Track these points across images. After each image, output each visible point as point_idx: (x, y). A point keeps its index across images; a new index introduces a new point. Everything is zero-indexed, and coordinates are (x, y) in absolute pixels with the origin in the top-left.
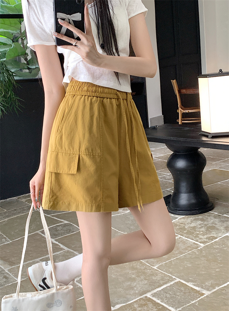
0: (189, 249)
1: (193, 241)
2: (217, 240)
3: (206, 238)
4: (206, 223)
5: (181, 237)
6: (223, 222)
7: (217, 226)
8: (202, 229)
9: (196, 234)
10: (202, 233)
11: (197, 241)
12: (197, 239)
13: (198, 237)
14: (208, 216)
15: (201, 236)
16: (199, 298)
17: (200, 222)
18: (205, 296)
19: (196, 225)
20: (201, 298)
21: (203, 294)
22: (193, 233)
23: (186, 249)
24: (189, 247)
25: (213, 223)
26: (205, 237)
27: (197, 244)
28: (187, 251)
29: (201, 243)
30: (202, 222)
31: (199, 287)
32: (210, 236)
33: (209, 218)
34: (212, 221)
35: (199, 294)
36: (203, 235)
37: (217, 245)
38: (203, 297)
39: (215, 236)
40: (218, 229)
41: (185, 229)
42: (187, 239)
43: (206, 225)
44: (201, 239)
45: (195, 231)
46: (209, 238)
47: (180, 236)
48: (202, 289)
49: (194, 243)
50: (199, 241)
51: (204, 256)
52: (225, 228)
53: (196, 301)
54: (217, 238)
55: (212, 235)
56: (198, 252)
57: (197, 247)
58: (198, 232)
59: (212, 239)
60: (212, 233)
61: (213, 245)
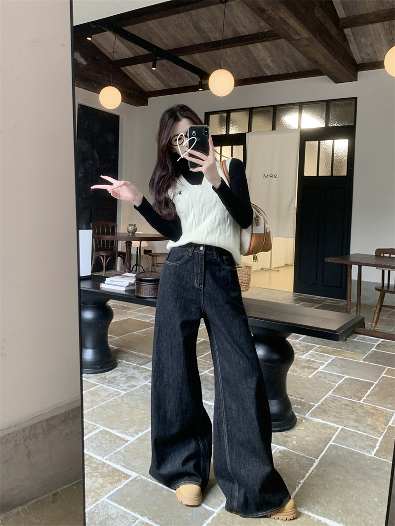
0: (111, 396)
1: (114, 389)
2: (137, 388)
3: (127, 387)
4: (125, 373)
6: (142, 372)
7: (136, 376)
8: (121, 379)
9: (117, 383)
10: (122, 382)
11: (118, 389)
12: (118, 387)
13: (119, 385)
14: (127, 367)
15: (121, 385)
16: (124, 444)
17: (120, 373)
18: (129, 442)
19: (116, 375)
20: (126, 445)
21: (127, 441)
22: (114, 382)
23: (108, 396)
24: (110, 394)
25: (132, 374)
26: (126, 385)
27: (119, 392)
28: (109, 398)
29: (122, 390)
30: (122, 373)
31: (123, 434)
32: (130, 384)
33: (128, 369)
34: (131, 372)
35: (124, 441)
36: (124, 383)
37: (136, 392)
39: (135, 384)
40: (137, 379)
41: (106, 379)
42: (108, 387)
43: (126, 375)
44: (121, 387)
45: (116, 380)
46: (129, 387)
47: (101, 385)
48: (127, 436)
49: (116, 391)
51: (126, 403)
52: (144, 377)
53: (122, 448)
54: (136, 386)
55: (132, 384)
56: (119, 398)
57: (119, 395)
58: (119, 382)
59: (132, 387)
60: (132, 382)
61: (134, 392)
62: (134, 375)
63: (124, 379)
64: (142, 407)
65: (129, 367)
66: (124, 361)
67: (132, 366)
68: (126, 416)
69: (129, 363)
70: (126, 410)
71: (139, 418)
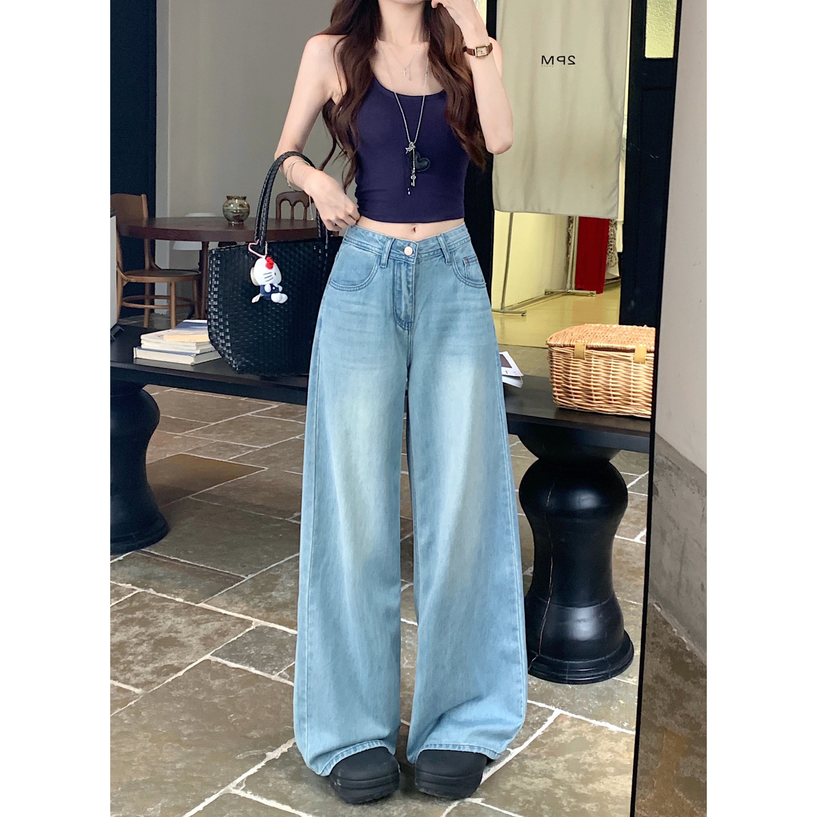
2: (181, 674)
3: (153, 673)
4: (152, 630)
6: (198, 623)
7: (182, 637)
8: (140, 649)
9: (124, 663)
10: (140, 658)
11: (126, 682)
12: (128, 675)
13: (131, 670)
14: (158, 610)
15: (137, 668)
17: (136, 629)
19: (125, 638)
25: (170, 630)
26: (150, 667)
27: (128, 691)
29: (136, 686)
30: (143, 630)
32: (163, 664)
33: (161, 616)
34: (169, 623)
36: (145, 663)
37: (178, 689)
39: (176, 663)
40: (182, 645)
43: (152, 636)
45: (124, 654)
46: (158, 672)
49: (120, 689)
50: (134, 681)
51: (144, 728)
52: (201, 639)
54: (179, 670)
55: (169, 662)
56: (128, 714)
57: (128, 700)
58: (130, 658)
59: (167, 674)
60: (169, 656)
61: (171, 690)
62: (176, 632)
63: (144, 648)
64: (189, 735)
65: (162, 609)
66: (151, 591)
67: (173, 605)
68: (142, 768)
69: (165, 596)
70: (144, 748)
71: (177, 770)
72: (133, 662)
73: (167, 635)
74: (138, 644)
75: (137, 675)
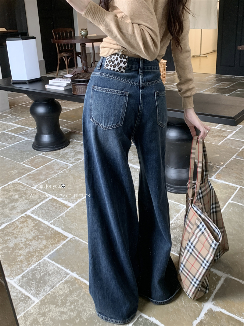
0: (62, 169)
1: (65, 163)
2: (81, 160)
4: (75, 150)
5: (57, 160)
8: (71, 154)
9: (67, 157)
10: (71, 156)
11: (67, 162)
12: (68, 161)
13: (69, 159)
14: (77, 145)
15: (70, 159)
16: (66, 210)
18: (70, 208)
19: (67, 151)
20: (67, 210)
21: (68, 207)
22: (65, 157)
23: (59, 169)
24: (61, 167)
26: (74, 159)
27: (68, 165)
30: (72, 149)
31: (66, 201)
32: (77, 158)
33: (77, 146)
34: (79, 148)
35: (67, 207)
36: (72, 157)
37: (81, 164)
38: (69, 209)
40: (82, 153)
41: (59, 154)
42: (61, 161)
43: (74, 151)
45: (67, 155)
46: (76, 160)
47: (55, 159)
48: (69, 203)
49: (66, 164)
50: (69, 162)
51: (72, 174)
53: (64, 212)
55: (79, 157)
56: (67, 171)
57: (67, 167)
58: (69, 156)
59: (78, 160)
60: (79, 156)
61: (79, 164)
62: (81, 150)
63: (73, 154)
65: (78, 144)
66: (75, 140)
67: (80, 144)
68: (71, 186)
69: (78, 141)
70: (71, 180)
71: (79, 186)
72: (69, 157)
73: (79, 151)
74: (71, 153)
75: (70, 161)
